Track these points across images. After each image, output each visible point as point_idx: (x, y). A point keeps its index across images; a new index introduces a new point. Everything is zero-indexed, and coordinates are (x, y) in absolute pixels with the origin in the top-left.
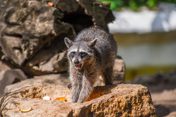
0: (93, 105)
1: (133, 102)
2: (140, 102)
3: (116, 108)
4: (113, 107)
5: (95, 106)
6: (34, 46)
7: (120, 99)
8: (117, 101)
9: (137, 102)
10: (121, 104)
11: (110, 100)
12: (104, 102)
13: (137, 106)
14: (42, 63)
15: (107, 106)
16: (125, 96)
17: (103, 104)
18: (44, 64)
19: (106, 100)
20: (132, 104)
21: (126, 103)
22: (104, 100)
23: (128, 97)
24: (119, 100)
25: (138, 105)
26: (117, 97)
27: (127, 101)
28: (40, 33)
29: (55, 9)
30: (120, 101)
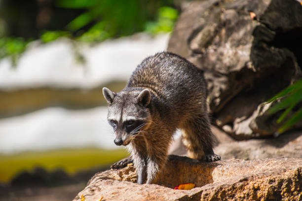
0: (204, 193)
1: (283, 189)
2: (298, 189)
3: (250, 199)
4: (244, 198)
5: (207, 195)
6: (221, 90)
7: (258, 183)
8: (251, 187)
9: (293, 189)
10: (259, 194)
11: (238, 185)
12: (226, 190)
13: (292, 197)
14: (238, 120)
15: (232, 196)
16: (269, 178)
17: (225, 192)
18: (241, 121)
19: (229, 186)
20: (282, 194)
21: (268, 191)
22: (226, 186)
23: (275, 181)
24: (255, 185)
25: (295, 196)
26: (252, 180)
27: (272, 187)
28: (229, 68)
29: (259, 24)
30: (259, 187)
